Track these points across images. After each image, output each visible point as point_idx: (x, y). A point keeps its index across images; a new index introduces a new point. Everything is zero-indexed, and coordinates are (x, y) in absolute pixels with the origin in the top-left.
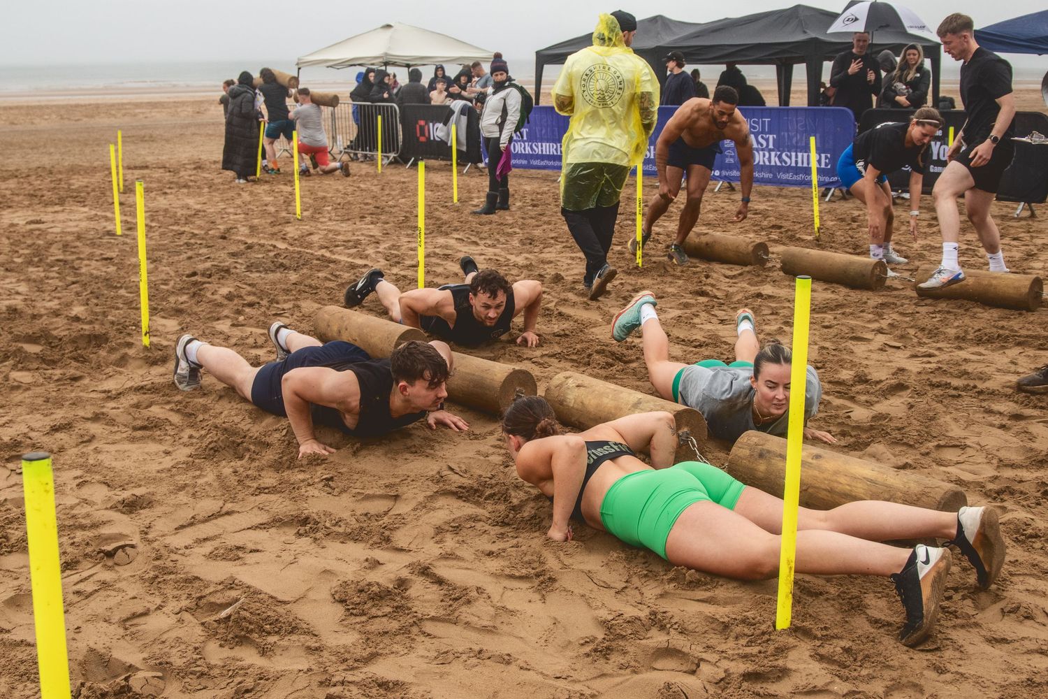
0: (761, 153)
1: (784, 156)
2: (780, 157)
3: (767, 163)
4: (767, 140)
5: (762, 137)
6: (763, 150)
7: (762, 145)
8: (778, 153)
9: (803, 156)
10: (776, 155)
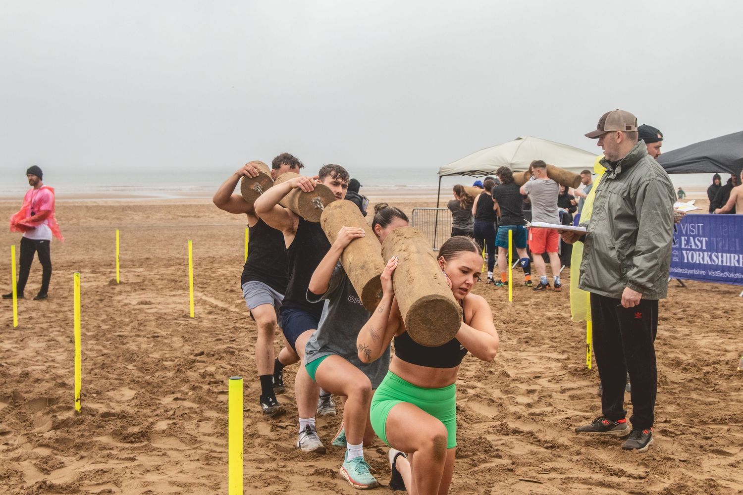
0: (697, 253)
1: (714, 258)
2: (710, 257)
3: (702, 262)
4: (701, 242)
5: (698, 240)
6: (699, 250)
7: (698, 246)
8: (709, 253)
9: (727, 256)
10: (708, 255)
